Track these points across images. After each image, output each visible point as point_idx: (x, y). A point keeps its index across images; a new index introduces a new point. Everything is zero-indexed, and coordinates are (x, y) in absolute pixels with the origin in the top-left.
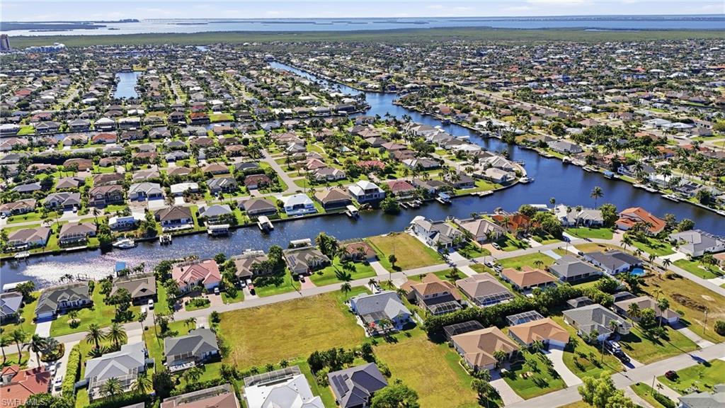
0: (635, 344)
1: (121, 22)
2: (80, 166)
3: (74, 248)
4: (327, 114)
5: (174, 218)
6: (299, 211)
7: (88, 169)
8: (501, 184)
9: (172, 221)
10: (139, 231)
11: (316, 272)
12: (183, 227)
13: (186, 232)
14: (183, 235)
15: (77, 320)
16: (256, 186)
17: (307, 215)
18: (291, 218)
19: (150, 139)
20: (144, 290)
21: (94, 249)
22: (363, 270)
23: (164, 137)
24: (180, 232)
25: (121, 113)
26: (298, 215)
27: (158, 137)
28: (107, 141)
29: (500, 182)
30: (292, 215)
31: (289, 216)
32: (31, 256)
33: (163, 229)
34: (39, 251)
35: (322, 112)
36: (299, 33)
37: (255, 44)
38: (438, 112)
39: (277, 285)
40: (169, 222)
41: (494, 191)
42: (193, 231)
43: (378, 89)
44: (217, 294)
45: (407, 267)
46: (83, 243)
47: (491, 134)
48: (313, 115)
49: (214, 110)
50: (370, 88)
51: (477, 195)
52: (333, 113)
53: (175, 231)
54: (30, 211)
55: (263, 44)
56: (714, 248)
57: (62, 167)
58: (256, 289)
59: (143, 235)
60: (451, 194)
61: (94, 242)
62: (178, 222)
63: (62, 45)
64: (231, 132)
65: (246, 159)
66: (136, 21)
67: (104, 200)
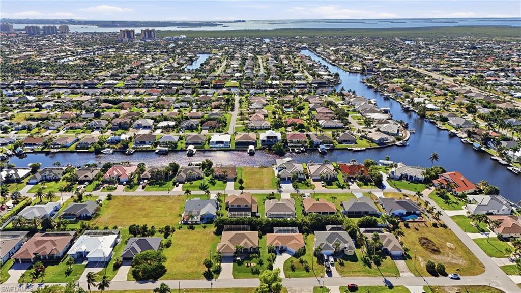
0: (350, 262)
1: (235, 22)
2: (125, 107)
3: (81, 150)
4: (303, 86)
5: (142, 140)
6: (218, 146)
7: (128, 109)
8: (377, 144)
9: (140, 142)
10: (119, 146)
11: (189, 182)
12: (145, 146)
13: (144, 149)
14: (143, 151)
15: (45, 187)
16: (208, 128)
17: (222, 149)
18: (211, 149)
19: (178, 94)
20: (86, 176)
21: (91, 152)
22: (220, 186)
23: (186, 94)
24: (141, 149)
25: (177, 78)
26: (216, 147)
27: (184, 94)
28: (154, 94)
29: (378, 142)
30: (212, 147)
31: (210, 147)
32: (59, 152)
33: (133, 146)
34: (64, 149)
35: (301, 84)
36: (343, 30)
37: (303, 37)
38: (386, 89)
39: (161, 186)
40: (139, 142)
41: (367, 149)
42: (149, 149)
43: (359, 70)
44: (124, 185)
45: (248, 188)
46: (87, 148)
47: (411, 108)
48: (294, 86)
49: (232, 80)
50: (353, 70)
51: (352, 149)
52: (309, 86)
53: (138, 148)
54: (79, 128)
55: (309, 37)
56: (498, 211)
57: (116, 106)
58: (147, 186)
59: (120, 148)
60: (332, 147)
61: (92, 149)
62: (144, 143)
63: (184, 36)
64: (228, 94)
65: (221, 111)
66: (244, 21)
67: (118, 127)
